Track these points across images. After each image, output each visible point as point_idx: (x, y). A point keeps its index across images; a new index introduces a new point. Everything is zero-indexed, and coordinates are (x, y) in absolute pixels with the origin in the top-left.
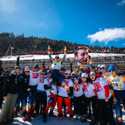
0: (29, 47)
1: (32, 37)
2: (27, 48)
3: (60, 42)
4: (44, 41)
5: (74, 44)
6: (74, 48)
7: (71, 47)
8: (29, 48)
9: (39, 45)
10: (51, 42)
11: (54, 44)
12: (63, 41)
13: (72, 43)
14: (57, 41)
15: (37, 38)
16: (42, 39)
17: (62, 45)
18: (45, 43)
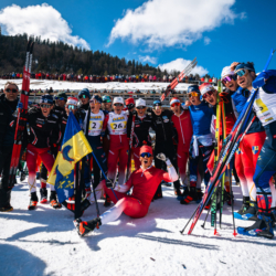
0: (18, 61)
1: (25, 36)
2: (13, 64)
3: (99, 55)
4: (57, 50)
8: (18, 65)
9: (46, 59)
10: (76, 54)
11: (83, 59)
12: (103, 55)
13: (124, 60)
14: (88, 53)
15: (38, 40)
16: (53, 45)
17: (103, 63)
18: (60, 54)
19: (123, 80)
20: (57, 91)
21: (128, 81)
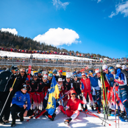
5: (42, 44)
6: (42, 48)
7: (38, 47)
10: (16, 38)
11: (19, 40)
12: (29, 39)
14: (22, 38)
17: (29, 43)
18: (7, 38)
19: (41, 53)
20: (9, 58)
21: (44, 53)
